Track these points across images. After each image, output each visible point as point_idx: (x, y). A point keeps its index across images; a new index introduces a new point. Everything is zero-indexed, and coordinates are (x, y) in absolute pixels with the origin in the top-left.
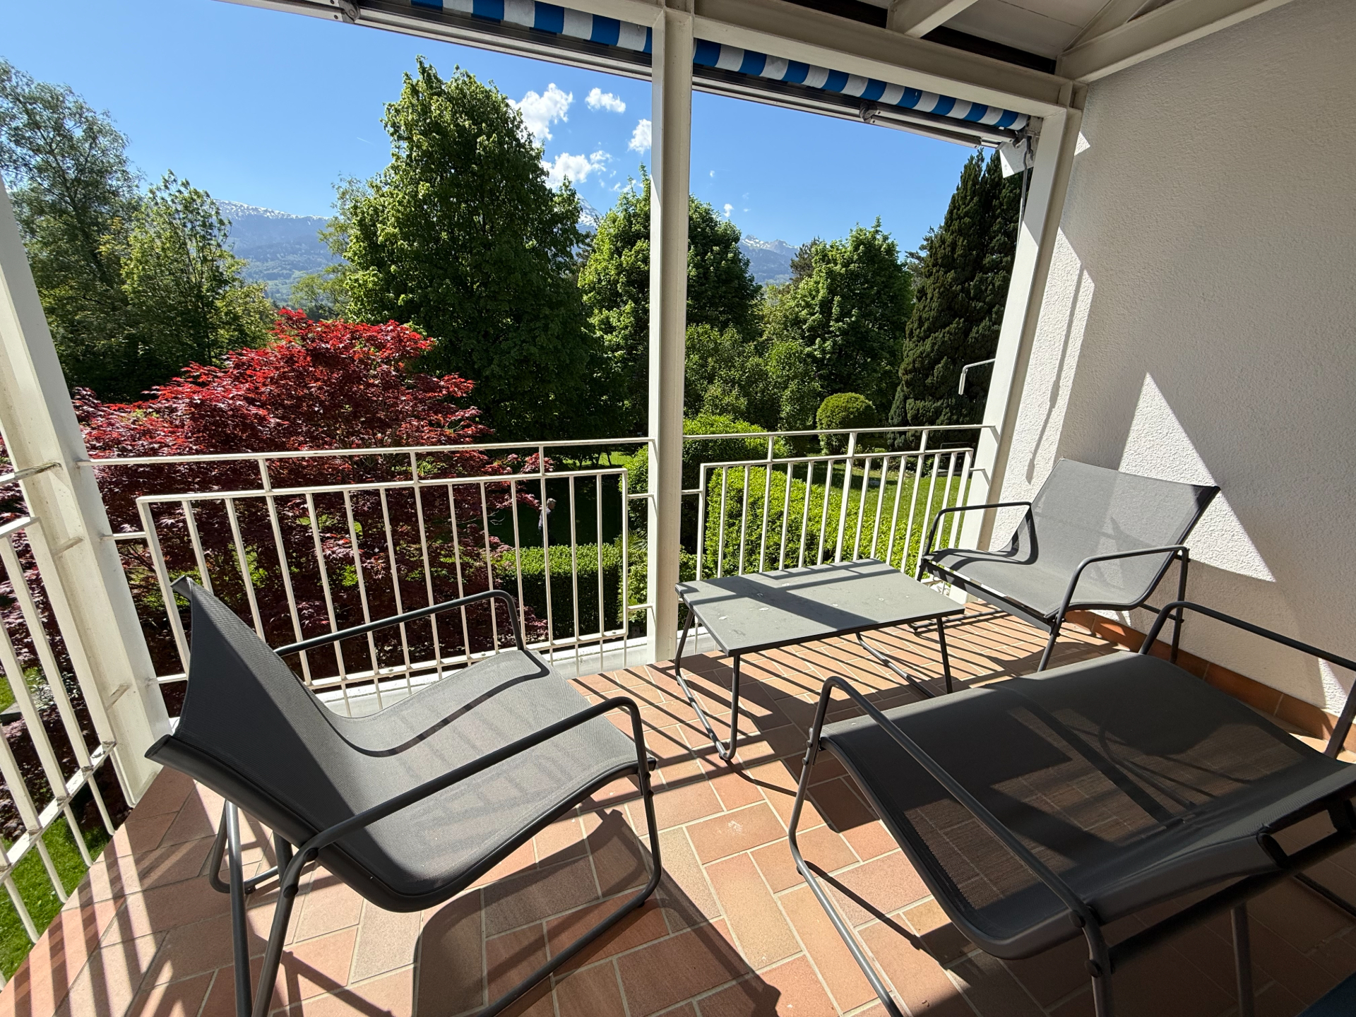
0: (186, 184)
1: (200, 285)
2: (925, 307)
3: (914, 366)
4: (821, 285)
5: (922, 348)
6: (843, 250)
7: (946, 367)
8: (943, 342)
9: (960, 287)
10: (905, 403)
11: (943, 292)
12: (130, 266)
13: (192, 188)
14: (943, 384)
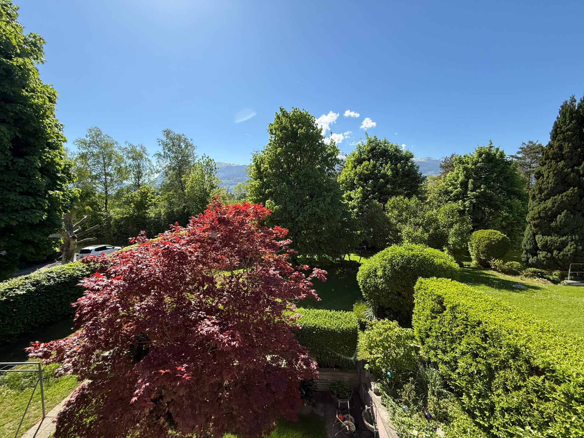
0: (208, 158)
1: (206, 189)
2: (543, 182)
3: (539, 216)
4: (460, 175)
5: (544, 206)
6: (472, 157)
7: (566, 216)
8: (562, 202)
9: (570, 170)
10: (535, 237)
11: (556, 173)
12: (189, 184)
13: (209, 158)
14: (566, 226)
